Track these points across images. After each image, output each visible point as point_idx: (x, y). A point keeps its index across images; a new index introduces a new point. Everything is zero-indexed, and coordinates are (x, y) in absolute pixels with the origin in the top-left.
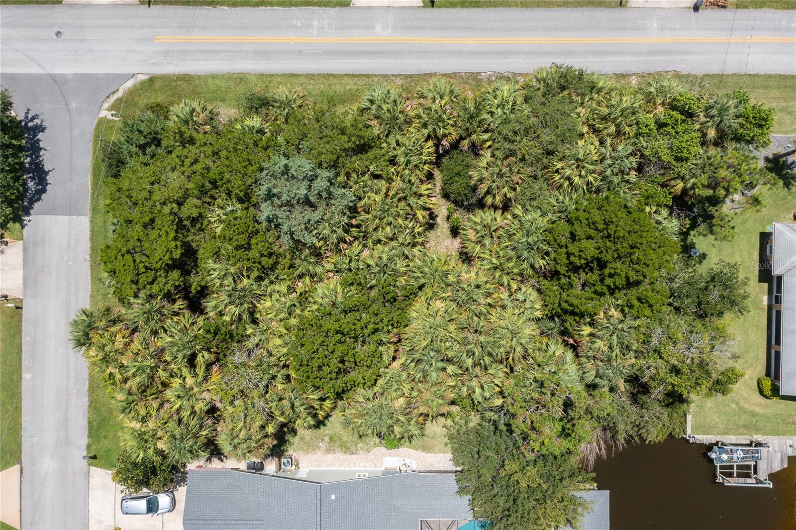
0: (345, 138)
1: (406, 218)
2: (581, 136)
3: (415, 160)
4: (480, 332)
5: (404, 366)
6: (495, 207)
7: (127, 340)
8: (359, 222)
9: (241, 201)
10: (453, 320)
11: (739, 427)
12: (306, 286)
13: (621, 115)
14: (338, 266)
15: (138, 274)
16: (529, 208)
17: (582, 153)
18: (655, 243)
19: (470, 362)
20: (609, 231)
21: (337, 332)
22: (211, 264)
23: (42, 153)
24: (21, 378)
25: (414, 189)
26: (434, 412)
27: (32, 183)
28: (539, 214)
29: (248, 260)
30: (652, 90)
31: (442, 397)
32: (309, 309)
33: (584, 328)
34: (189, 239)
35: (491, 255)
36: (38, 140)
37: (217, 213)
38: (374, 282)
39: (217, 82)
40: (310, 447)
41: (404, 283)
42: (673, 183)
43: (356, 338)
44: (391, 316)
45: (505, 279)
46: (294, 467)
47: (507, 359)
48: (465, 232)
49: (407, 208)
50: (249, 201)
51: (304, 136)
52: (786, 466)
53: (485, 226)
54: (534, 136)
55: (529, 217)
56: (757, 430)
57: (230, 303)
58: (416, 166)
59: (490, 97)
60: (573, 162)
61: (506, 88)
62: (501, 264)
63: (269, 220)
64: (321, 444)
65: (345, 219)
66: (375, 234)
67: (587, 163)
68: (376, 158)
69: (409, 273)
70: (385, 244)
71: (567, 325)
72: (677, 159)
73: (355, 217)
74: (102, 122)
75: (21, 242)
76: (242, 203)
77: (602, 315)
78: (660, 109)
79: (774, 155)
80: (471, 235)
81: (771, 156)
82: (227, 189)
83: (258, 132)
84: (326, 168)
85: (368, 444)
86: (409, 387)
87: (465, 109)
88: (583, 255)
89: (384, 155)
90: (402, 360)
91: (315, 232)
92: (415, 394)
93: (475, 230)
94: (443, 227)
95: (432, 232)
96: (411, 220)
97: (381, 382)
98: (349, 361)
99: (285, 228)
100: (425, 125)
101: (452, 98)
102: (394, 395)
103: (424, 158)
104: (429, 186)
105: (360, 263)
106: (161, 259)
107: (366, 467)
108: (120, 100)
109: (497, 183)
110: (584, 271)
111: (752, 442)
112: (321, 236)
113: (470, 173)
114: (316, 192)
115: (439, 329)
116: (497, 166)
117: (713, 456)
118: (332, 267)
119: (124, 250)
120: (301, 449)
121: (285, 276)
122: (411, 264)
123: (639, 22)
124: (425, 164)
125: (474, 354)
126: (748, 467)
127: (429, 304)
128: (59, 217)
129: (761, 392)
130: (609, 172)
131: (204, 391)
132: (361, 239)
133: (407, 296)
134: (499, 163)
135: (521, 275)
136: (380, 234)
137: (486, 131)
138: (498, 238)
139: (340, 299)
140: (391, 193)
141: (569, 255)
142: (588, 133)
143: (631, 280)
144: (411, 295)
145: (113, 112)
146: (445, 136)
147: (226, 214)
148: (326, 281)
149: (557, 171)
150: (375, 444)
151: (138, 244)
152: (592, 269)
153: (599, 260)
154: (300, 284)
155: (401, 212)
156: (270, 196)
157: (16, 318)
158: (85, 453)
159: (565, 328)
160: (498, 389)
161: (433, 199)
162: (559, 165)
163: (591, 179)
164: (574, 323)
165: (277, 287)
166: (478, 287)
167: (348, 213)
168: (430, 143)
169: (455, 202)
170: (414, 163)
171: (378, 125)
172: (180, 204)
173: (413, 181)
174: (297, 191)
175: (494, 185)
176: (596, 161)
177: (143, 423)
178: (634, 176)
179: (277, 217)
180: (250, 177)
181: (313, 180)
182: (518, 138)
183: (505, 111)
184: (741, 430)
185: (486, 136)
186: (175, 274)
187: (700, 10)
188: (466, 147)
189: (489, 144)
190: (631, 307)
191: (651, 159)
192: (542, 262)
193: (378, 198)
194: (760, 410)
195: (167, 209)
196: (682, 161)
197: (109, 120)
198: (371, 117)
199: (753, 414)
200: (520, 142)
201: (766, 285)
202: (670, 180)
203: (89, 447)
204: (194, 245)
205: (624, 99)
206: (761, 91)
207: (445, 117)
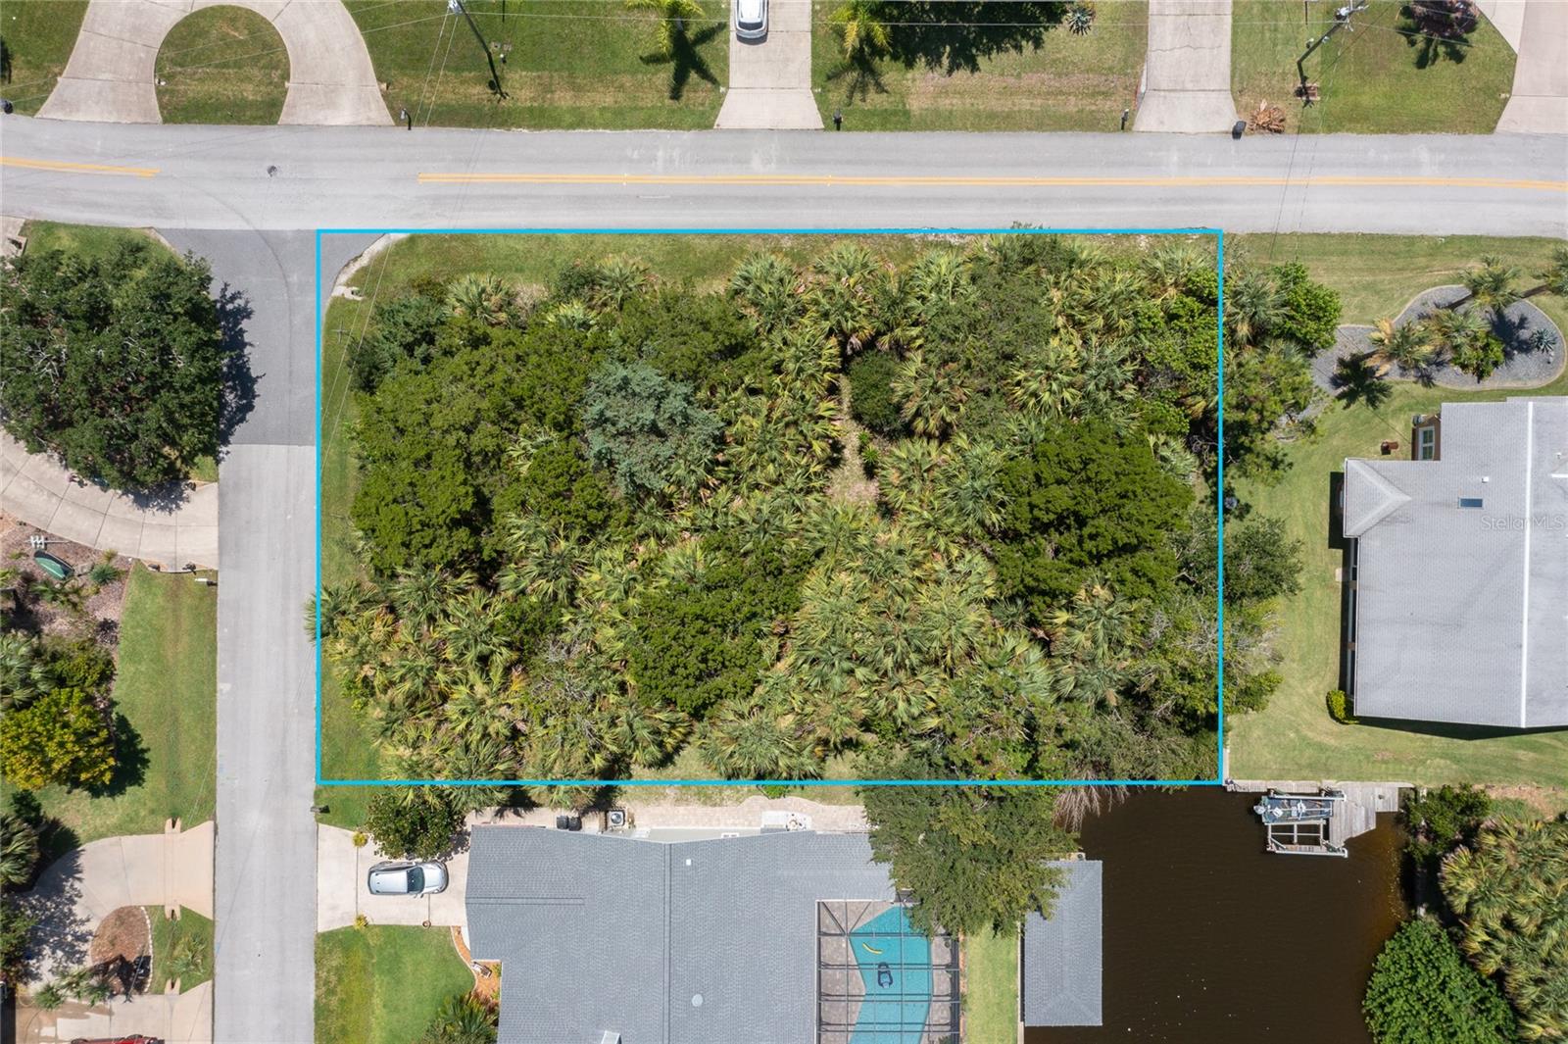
0: (708, 337)
1: (798, 452)
2: (1056, 331)
3: (810, 367)
4: (904, 618)
5: (795, 668)
6: (930, 437)
7: (390, 629)
8: (727, 457)
9: (558, 426)
10: (864, 600)
11: (1300, 767)
12: (650, 551)
13: (1112, 302)
14: (698, 522)
15: (411, 533)
16: (977, 437)
17: (1052, 356)
18: (1156, 490)
19: (889, 662)
20: (1089, 473)
21: (698, 617)
22: (513, 519)
23: (247, 350)
24: (215, 691)
25: (809, 409)
26: (837, 736)
27: (232, 396)
28: (993, 446)
29: (569, 513)
30: (1159, 264)
31: (849, 713)
32: (655, 584)
33: (1058, 613)
34: (480, 480)
35: (921, 506)
36: (242, 331)
37: (523, 444)
38: (749, 546)
39: (512, 243)
40: (652, 795)
41: (794, 547)
42: (1190, 400)
43: (724, 627)
44: (775, 595)
45: (942, 542)
46: (627, 825)
47: (944, 657)
48: (884, 473)
49: (800, 437)
50: (570, 428)
51: (650, 333)
52: (1373, 827)
53: (912, 464)
54: (984, 332)
55: (978, 451)
56: (1329, 773)
57: (539, 575)
58: (813, 376)
59: (920, 273)
60: (1040, 371)
61: (943, 261)
62: (936, 520)
63: (599, 456)
64: (667, 791)
65: (708, 455)
66: (751, 474)
67: (1061, 373)
68: (753, 364)
69: (801, 532)
70: (767, 489)
71: (1034, 609)
72: (1195, 367)
73: (722, 451)
74: (339, 303)
75: (215, 485)
76: (560, 431)
77: (1082, 593)
78: (1172, 291)
79: (1353, 355)
80: (893, 476)
81: (1347, 358)
82: (539, 410)
83: (580, 326)
84: (682, 381)
85: (738, 792)
86: (801, 698)
87: (885, 292)
88: (1052, 508)
89: (765, 360)
90: (791, 659)
91: (664, 473)
92: (809, 709)
93: (899, 469)
94: (853, 461)
95: (836, 471)
96: (805, 454)
97: (760, 690)
98: (714, 661)
99: (622, 467)
100: (826, 315)
101: (866, 274)
102: (779, 709)
103: (824, 363)
104: (831, 405)
105: (730, 518)
106: (444, 512)
107: (736, 825)
108: (364, 270)
109: (930, 401)
110: (1057, 530)
111: (1321, 790)
112: (674, 478)
113: (892, 385)
114: (667, 415)
115: (845, 614)
116: (931, 376)
117: (1260, 810)
118: (688, 524)
119: (390, 498)
120: (639, 798)
121: (621, 537)
122: (805, 519)
123: (1151, 154)
124: (825, 371)
125: (894, 651)
126: (1316, 828)
127: (830, 578)
128: (273, 448)
129: (1332, 714)
130: (1091, 387)
131: (501, 705)
132: (731, 483)
133: (797, 567)
134: (933, 371)
135: (965, 536)
136: (759, 476)
137: (915, 324)
138: (932, 481)
139: (701, 570)
140: (776, 415)
141: (1032, 507)
142: (1065, 327)
143: (1120, 544)
144: (804, 565)
145: (355, 289)
146: (854, 330)
147: (537, 447)
148: (679, 544)
149: (1018, 383)
150: (749, 791)
151: (410, 489)
152: (1068, 528)
153: (1076, 514)
154: (642, 549)
155: (790, 443)
156: (601, 421)
157: (208, 601)
158: (312, 804)
159: (1032, 615)
160: (932, 705)
161: (837, 423)
162: (1022, 375)
163: (1067, 395)
164: (1043, 607)
165: (608, 553)
166: (901, 552)
167: (713, 445)
168: (833, 341)
169: (872, 427)
170: (809, 372)
171: (756, 315)
172: (469, 431)
173: (807, 397)
174: (641, 415)
175: (926, 404)
176: (1074, 370)
177: (415, 749)
178: (1132, 392)
179: (611, 452)
180: (572, 393)
181: (663, 398)
182: (961, 336)
183: (942, 297)
184: (1305, 773)
185: (915, 331)
186: (463, 533)
187: (1243, 137)
188: (887, 346)
189: (919, 342)
190: (1122, 582)
191: (1157, 366)
192: (995, 517)
193: (756, 423)
194: (1332, 742)
195: (451, 440)
196: (1201, 370)
197: (348, 301)
198: (746, 303)
199: (1321, 748)
200: (964, 342)
201: (1339, 553)
202: (1188, 396)
203: (317, 795)
204: (486, 491)
205: (1119, 277)
206: (1334, 259)
207: (854, 303)
